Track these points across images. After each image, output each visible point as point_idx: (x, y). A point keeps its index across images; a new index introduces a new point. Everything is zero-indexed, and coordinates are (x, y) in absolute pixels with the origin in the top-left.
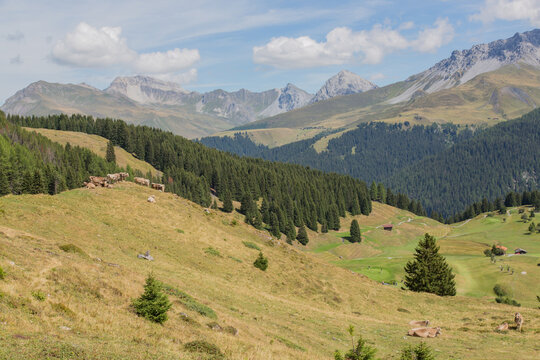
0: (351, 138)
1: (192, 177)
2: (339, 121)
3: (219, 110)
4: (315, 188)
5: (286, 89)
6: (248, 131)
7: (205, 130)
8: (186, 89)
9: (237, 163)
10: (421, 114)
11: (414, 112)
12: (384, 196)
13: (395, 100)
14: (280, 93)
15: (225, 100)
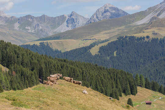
0: (113, 46)
1: (27, 71)
2: (105, 35)
3: (29, 28)
4: (103, 78)
5: (71, 15)
6: (48, 41)
7: (20, 40)
8: (8, 15)
9: (54, 62)
10: (156, 31)
11: (152, 30)
12: (144, 83)
13: (140, 23)
14: (67, 18)
15: (33, 22)
